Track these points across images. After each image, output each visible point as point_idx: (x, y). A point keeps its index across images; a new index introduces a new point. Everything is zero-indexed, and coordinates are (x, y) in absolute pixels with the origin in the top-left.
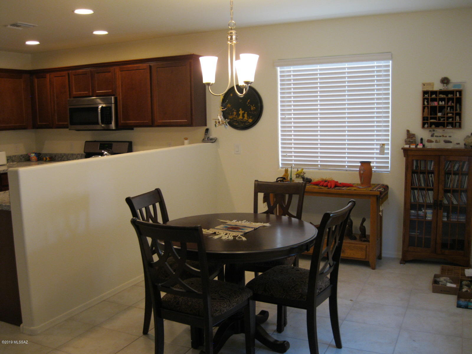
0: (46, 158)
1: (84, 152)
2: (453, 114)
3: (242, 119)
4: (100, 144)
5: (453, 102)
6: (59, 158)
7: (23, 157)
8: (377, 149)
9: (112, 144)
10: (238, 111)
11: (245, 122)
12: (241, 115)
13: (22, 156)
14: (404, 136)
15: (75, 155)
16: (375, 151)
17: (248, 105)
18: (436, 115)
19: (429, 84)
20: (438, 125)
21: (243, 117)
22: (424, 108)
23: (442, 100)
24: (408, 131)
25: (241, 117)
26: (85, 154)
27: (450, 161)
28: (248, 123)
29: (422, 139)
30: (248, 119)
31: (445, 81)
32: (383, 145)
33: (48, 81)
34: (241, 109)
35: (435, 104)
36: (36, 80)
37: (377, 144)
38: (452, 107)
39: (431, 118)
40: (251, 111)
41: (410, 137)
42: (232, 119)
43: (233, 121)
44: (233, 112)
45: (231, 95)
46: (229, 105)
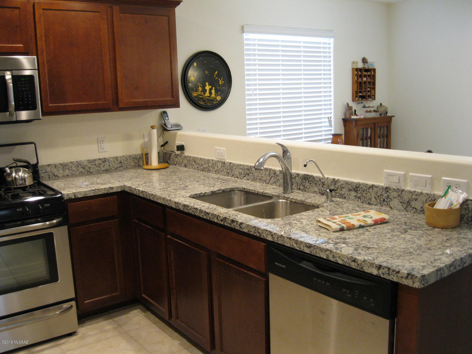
2: (371, 88)
3: (209, 97)
5: (370, 78)
8: (325, 122)
10: (204, 86)
11: (212, 100)
12: (208, 91)
16: (323, 124)
17: (216, 77)
18: (362, 89)
20: (363, 97)
21: (210, 93)
22: (355, 83)
24: (348, 104)
25: (207, 94)
28: (217, 101)
29: (355, 111)
30: (216, 96)
31: (364, 60)
32: (330, 117)
34: (207, 84)
35: (361, 80)
37: (325, 118)
38: (370, 83)
39: (360, 92)
40: (219, 85)
41: (349, 108)
42: (197, 97)
43: (198, 100)
44: (198, 87)
45: (195, 64)
46: (193, 78)
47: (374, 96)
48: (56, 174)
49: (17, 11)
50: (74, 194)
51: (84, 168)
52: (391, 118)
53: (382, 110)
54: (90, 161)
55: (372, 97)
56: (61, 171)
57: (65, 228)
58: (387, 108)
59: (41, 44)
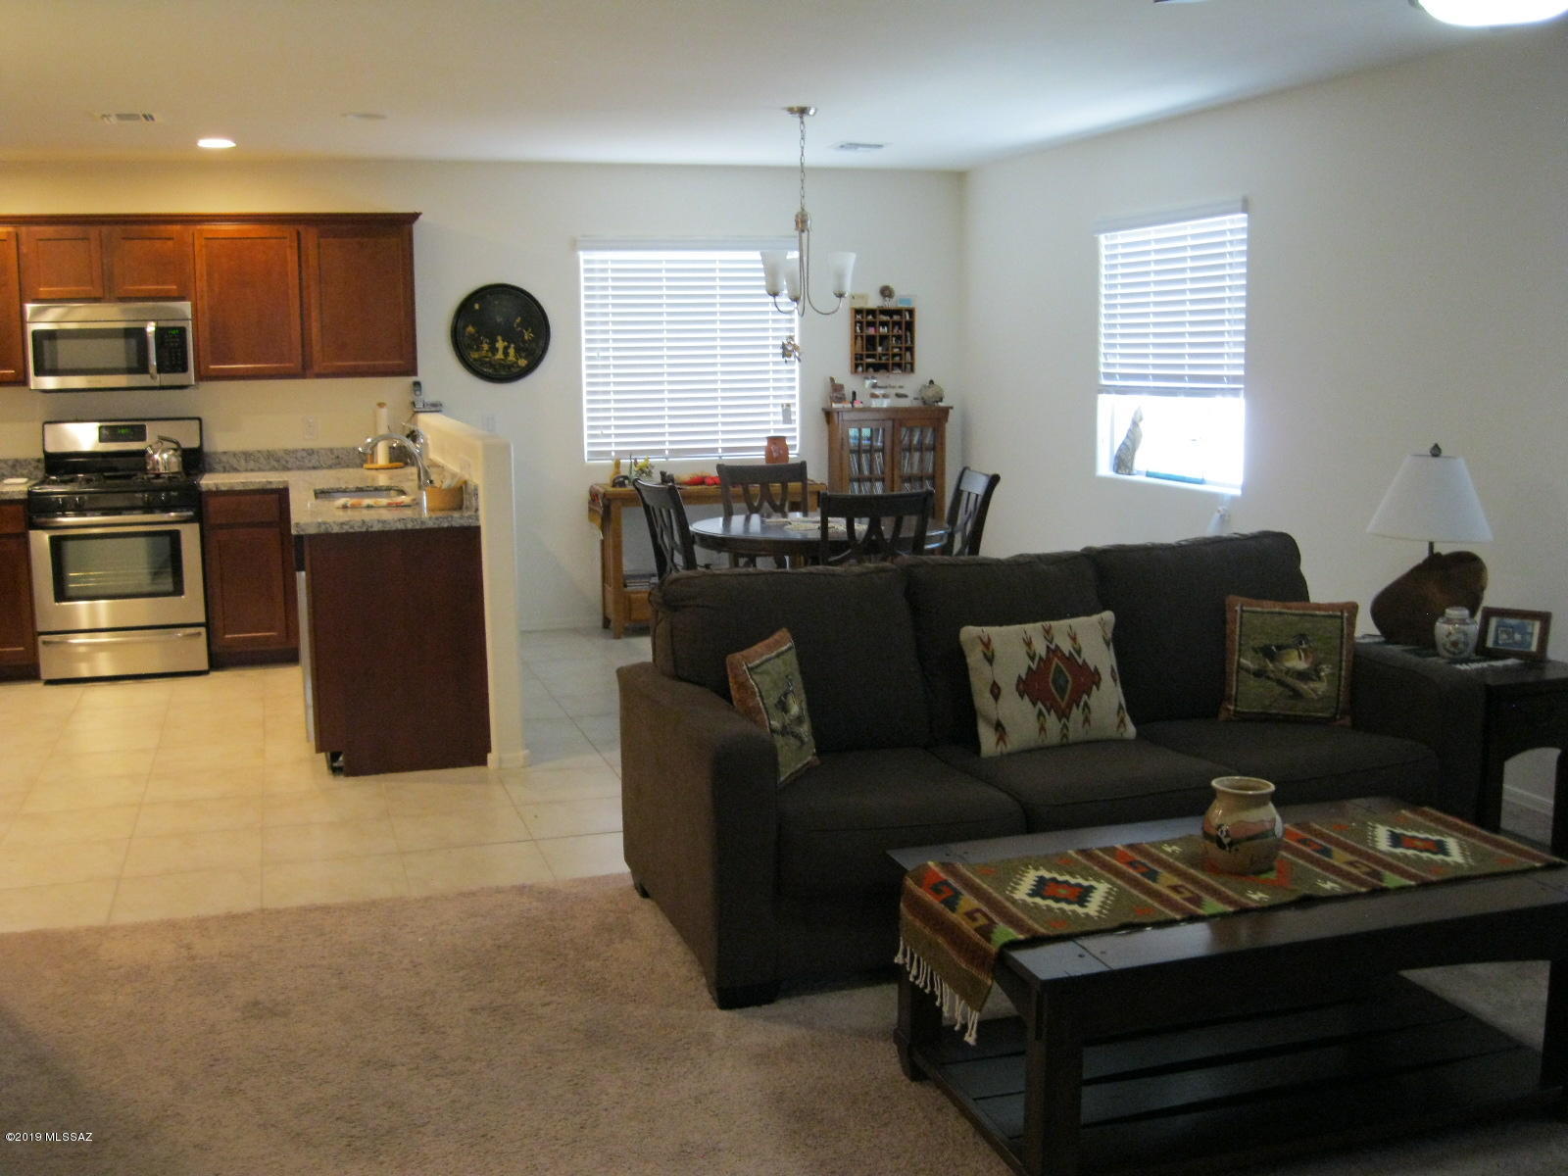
1: (44, 452)
2: (900, 348)
3: (503, 360)
4: (102, 427)
5: (900, 329)
8: (775, 413)
9: (144, 426)
10: (493, 342)
11: (510, 367)
12: (501, 352)
14: (824, 389)
16: (771, 418)
17: (517, 328)
18: (875, 349)
19: (863, 297)
20: (878, 368)
21: (506, 353)
22: (856, 338)
23: (884, 324)
24: (832, 380)
25: (500, 355)
28: (518, 367)
29: (854, 394)
30: (517, 359)
31: (886, 292)
32: (788, 405)
34: (499, 338)
35: (871, 331)
37: (775, 405)
38: (898, 338)
39: (868, 356)
40: (524, 341)
41: (836, 390)
42: (480, 360)
43: (482, 365)
44: (482, 343)
45: (477, 306)
46: (471, 329)
47: (912, 365)
48: (235, 466)
49: (170, 243)
50: (216, 485)
51: (278, 461)
52: (946, 411)
53: (930, 393)
54: (287, 452)
55: (908, 367)
56: (243, 462)
57: (196, 526)
58: (941, 390)
59: (202, 284)
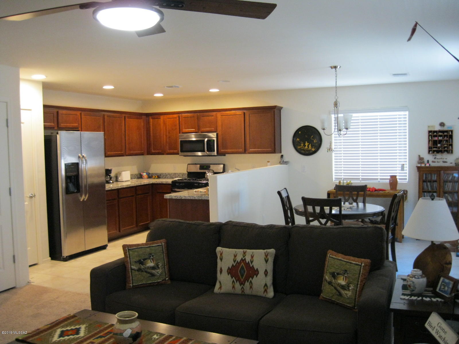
0: (155, 176)
1: (187, 172)
2: (447, 144)
3: (307, 149)
4: (200, 166)
5: (447, 137)
6: (164, 176)
7: (137, 176)
8: (399, 167)
9: (210, 166)
10: (304, 143)
11: (309, 151)
12: (307, 146)
13: (136, 174)
14: (416, 159)
15: (177, 174)
16: (398, 169)
17: (312, 139)
18: (437, 145)
19: (433, 126)
20: (438, 152)
21: (308, 147)
22: (429, 141)
23: (440, 136)
24: (419, 156)
25: (306, 147)
26: (187, 173)
27: (447, 174)
28: (312, 151)
29: (428, 161)
30: (311, 148)
31: (442, 124)
32: (403, 165)
33: (162, 121)
34: (306, 142)
35: (436, 139)
36: (151, 120)
37: (399, 164)
38: (447, 141)
39: (434, 148)
40: (314, 143)
41: (421, 160)
42: (300, 149)
44: (301, 143)
45: (300, 132)
46: (298, 139)
47: (452, 151)
49: (213, 117)
55: (450, 151)
59: (219, 129)
